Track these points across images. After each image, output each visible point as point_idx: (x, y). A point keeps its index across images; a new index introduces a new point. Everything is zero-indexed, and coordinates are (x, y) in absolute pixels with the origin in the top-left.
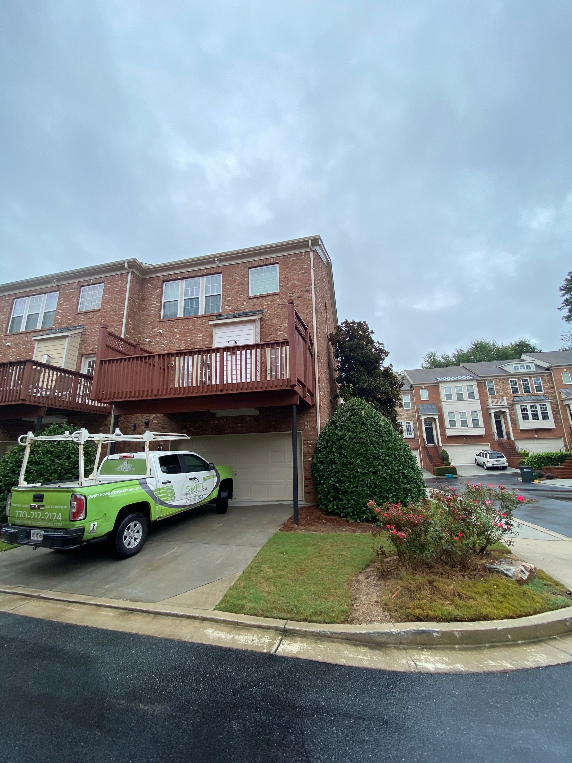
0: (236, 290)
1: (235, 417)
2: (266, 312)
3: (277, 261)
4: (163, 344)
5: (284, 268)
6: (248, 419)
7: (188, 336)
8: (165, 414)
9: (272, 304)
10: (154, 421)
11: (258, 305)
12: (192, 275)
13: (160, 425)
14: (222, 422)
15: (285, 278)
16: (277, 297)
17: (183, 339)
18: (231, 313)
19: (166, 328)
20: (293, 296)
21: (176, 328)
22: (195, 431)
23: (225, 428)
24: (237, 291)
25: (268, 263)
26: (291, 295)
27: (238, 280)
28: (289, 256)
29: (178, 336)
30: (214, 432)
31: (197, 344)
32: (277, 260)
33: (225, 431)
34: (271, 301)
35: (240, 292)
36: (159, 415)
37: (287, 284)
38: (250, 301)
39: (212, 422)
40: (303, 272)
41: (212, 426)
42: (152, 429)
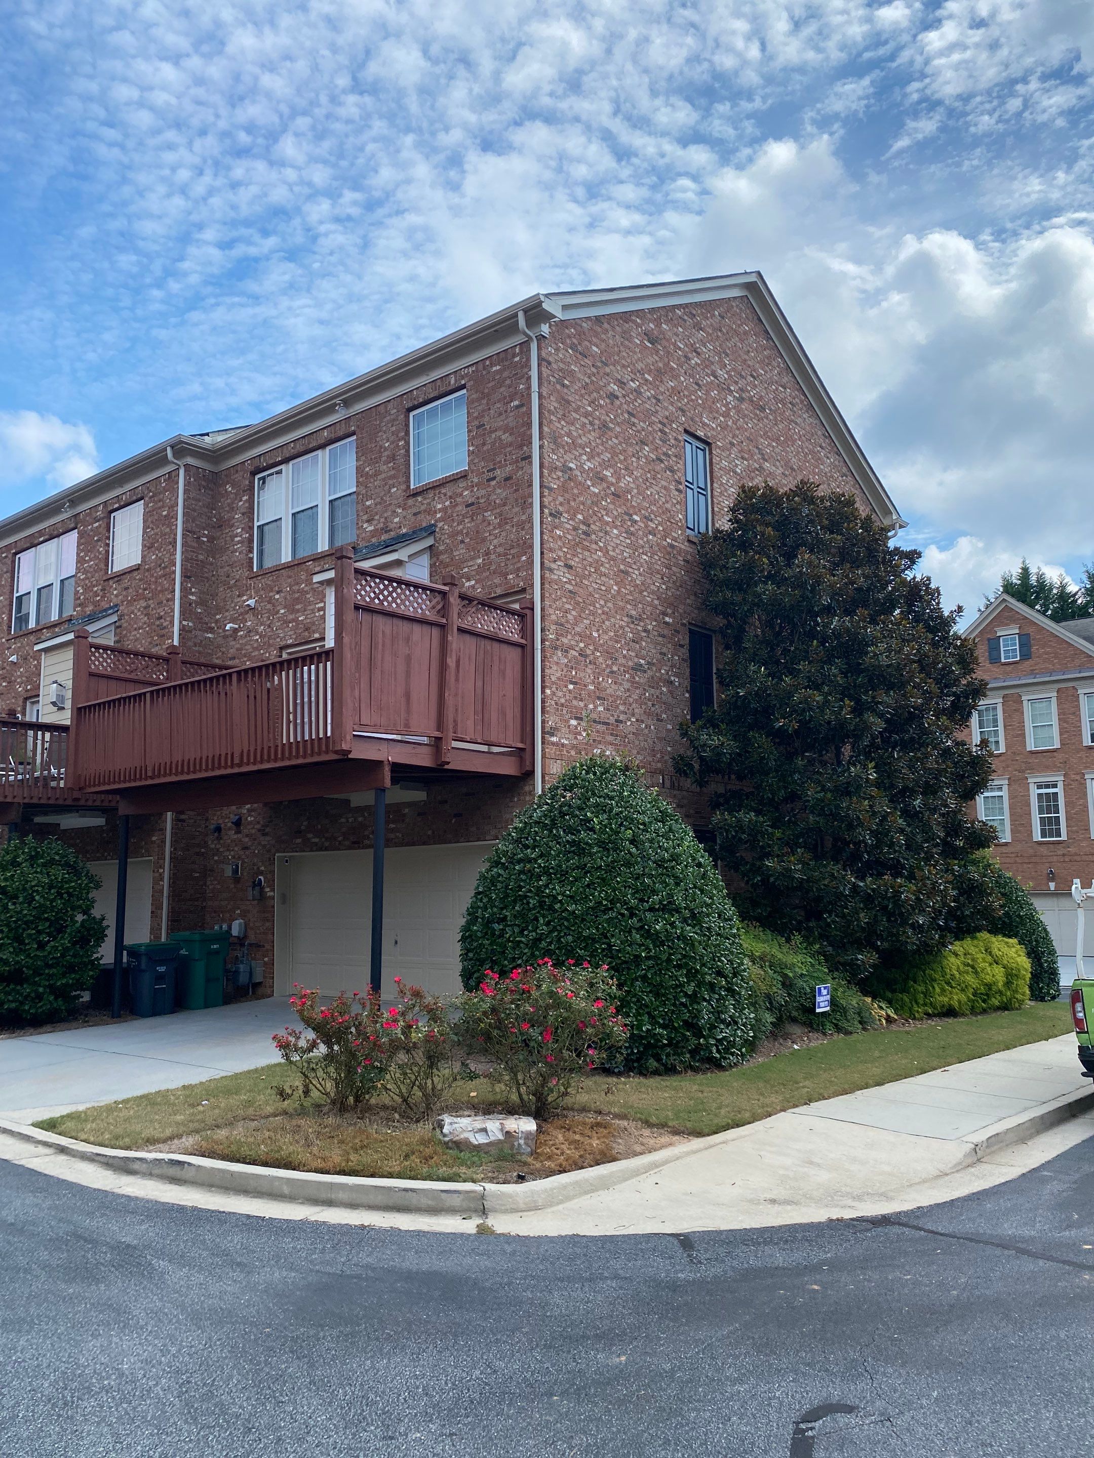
0: (383, 476)
2: (442, 529)
3: (463, 382)
4: (257, 633)
5: (478, 400)
6: (407, 810)
7: (298, 611)
8: (265, 804)
9: (454, 506)
10: (249, 819)
11: (425, 511)
12: (302, 449)
13: (258, 826)
14: (360, 819)
15: (478, 427)
16: (462, 484)
17: (291, 617)
18: (374, 540)
19: (262, 592)
20: (494, 478)
21: (278, 593)
22: (316, 840)
23: (366, 833)
24: (384, 480)
25: (443, 389)
26: (491, 475)
27: (386, 449)
28: (488, 363)
29: (282, 611)
30: (347, 843)
31: (314, 628)
32: (463, 377)
33: (367, 842)
34: (451, 497)
35: (391, 482)
36: (256, 805)
37: (484, 444)
38: (410, 502)
39: (343, 820)
40: (516, 403)
41: (344, 829)
42: (247, 836)
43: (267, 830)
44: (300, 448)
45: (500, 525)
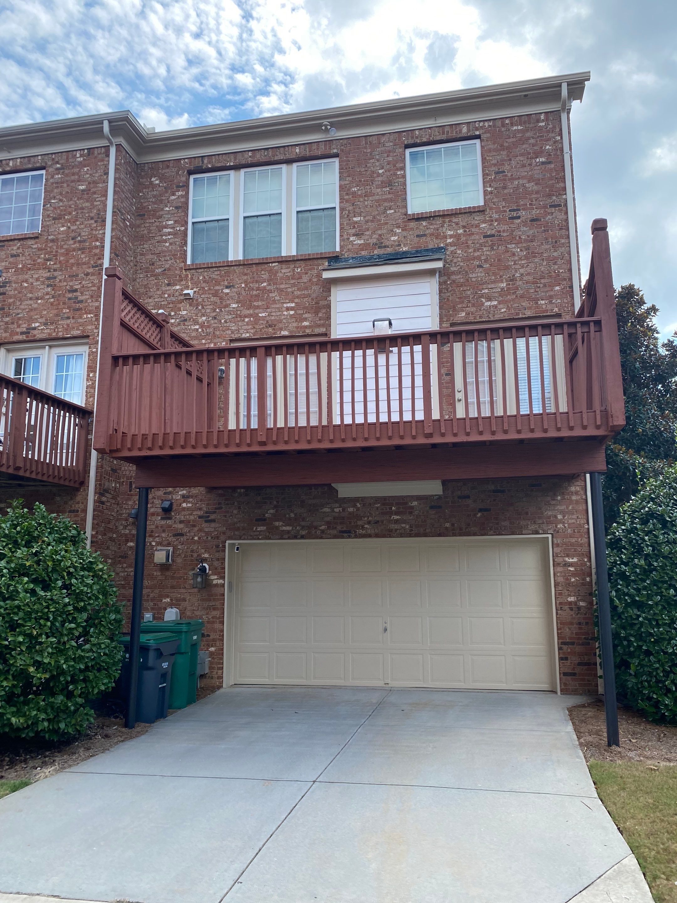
0: (377, 197)
1: (385, 498)
2: (454, 253)
3: (477, 133)
4: (196, 322)
5: (496, 150)
6: (415, 503)
7: (258, 307)
8: (211, 489)
9: (469, 234)
10: (184, 505)
11: (432, 235)
12: (263, 159)
13: (200, 513)
14: (351, 510)
15: (497, 173)
16: (478, 218)
17: (248, 312)
18: (363, 253)
19: (204, 285)
20: (519, 217)
21: (227, 287)
22: (289, 528)
23: (360, 523)
24: (377, 201)
25: (454, 135)
26: (514, 214)
27: (379, 175)
28: (507, 121)
29: (234, 306)
30: (335, 532)
31: (281, 325)
32: (477, 129)
34: (464, 227)
35: (386, 204)
36: (195, 491)
37: (505, 188)
38: (412, 224)
39: (327, 510)
40: (543, 159)
41: (328, 519)
42: (181, 522)
43: (212, 517)
44: (259, 157)
45: (526, 258)
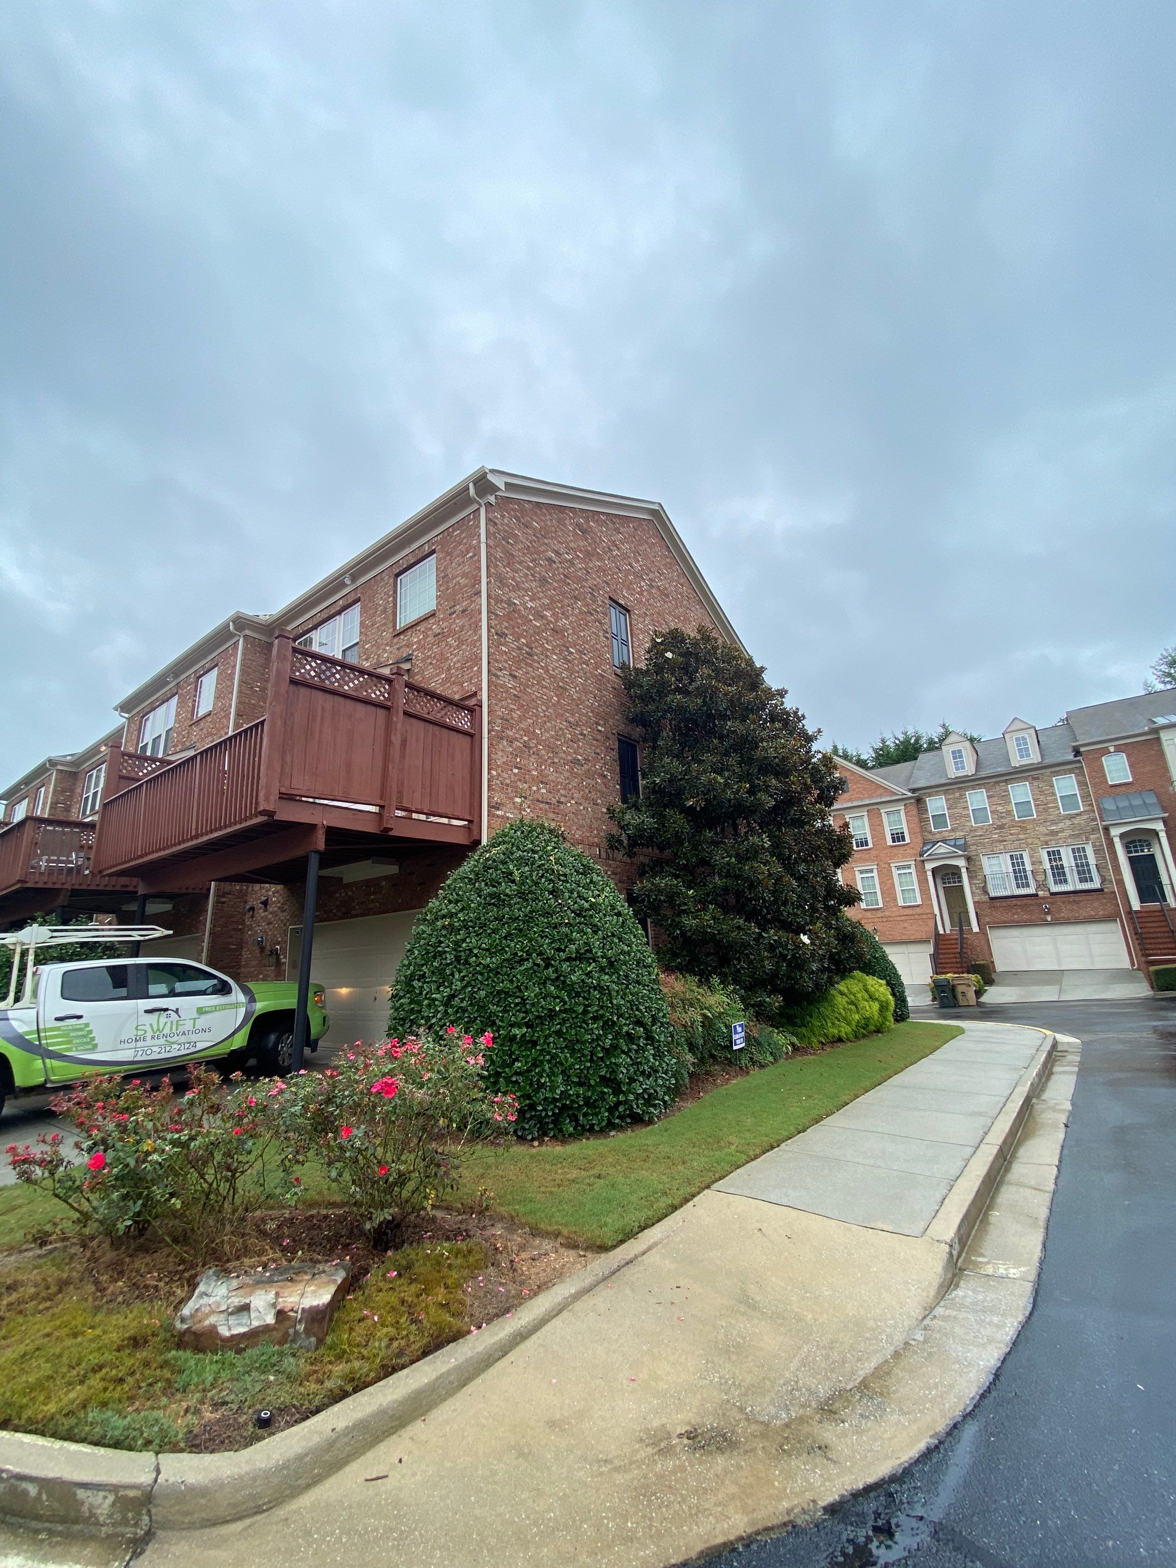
0: (378, 625)
1: (367, 881)
2: (417, 656)
3: (434, 548)
5: (444, 558)
9: (426, 637)
10: (274, 899)
11: (405, 645)
13: (280, 905)
14: (350, 893)
15: (443, 578)
16: (432, 621)
20: (454, 612)
22: (318, 913)
23: (353, 905)
24: (378, 627)
25: (420, 556)
26: (452, 610)
27: (380, 605)
28: (451, 530)
30: (340, 914)
32: (433, 544)
33: (353, 912)
34: (423, 632)
35: (383, 629)
37: (448, 589)
38: (396, 640)
39: (338, 895)
40: (471, 554)
41: (338, 903)
42: (271, 913)
43: (286, 907)
44: (324, 615)
45: (458, 647)
